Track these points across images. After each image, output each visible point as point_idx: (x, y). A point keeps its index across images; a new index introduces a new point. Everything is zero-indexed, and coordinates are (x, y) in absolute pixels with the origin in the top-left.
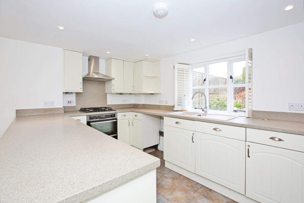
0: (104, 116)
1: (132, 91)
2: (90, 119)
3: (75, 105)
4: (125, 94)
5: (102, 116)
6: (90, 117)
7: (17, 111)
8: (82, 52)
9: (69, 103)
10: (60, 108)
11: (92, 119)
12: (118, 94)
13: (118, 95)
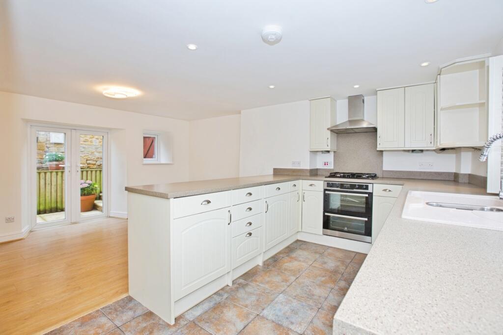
0: (349, 186)
1: (429, 145)
2: (328, 186)
3: (332, 168)
4: (427, 150)
5: (345, 186)
6: (327, 183)
7: (274, 169)
8: (329, 96)
9: (325, 164)
10: (306, 170)
11: (331, 187)
12: (408, 151)
13: (407, 153)
